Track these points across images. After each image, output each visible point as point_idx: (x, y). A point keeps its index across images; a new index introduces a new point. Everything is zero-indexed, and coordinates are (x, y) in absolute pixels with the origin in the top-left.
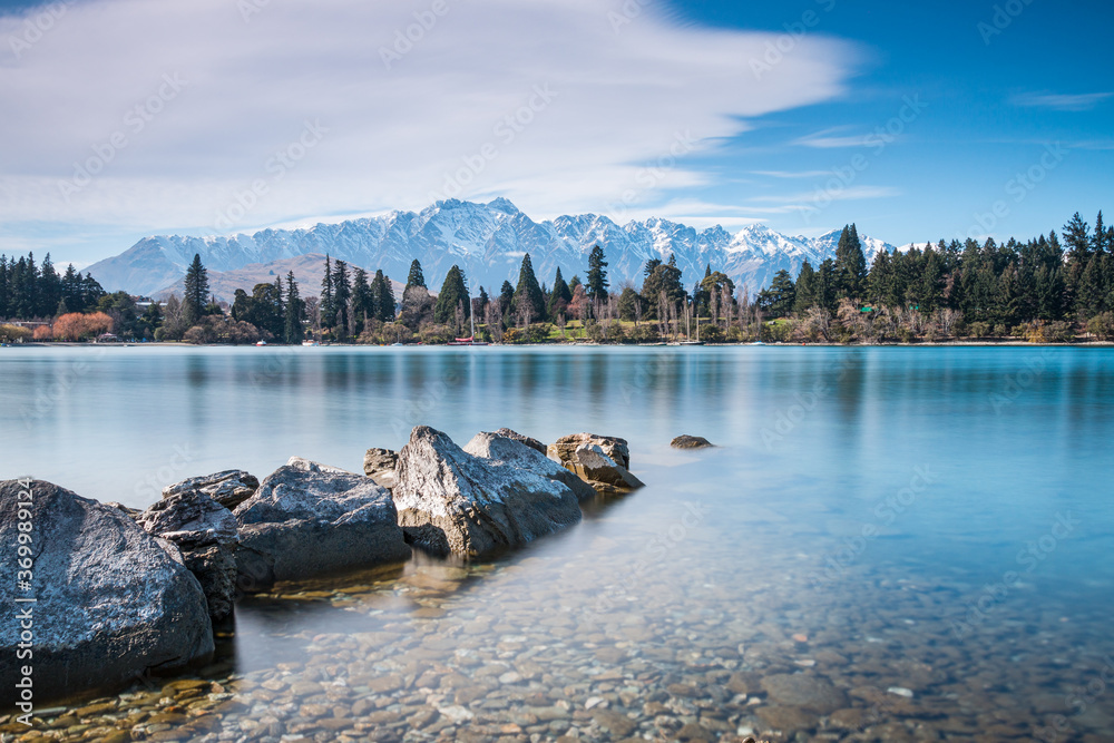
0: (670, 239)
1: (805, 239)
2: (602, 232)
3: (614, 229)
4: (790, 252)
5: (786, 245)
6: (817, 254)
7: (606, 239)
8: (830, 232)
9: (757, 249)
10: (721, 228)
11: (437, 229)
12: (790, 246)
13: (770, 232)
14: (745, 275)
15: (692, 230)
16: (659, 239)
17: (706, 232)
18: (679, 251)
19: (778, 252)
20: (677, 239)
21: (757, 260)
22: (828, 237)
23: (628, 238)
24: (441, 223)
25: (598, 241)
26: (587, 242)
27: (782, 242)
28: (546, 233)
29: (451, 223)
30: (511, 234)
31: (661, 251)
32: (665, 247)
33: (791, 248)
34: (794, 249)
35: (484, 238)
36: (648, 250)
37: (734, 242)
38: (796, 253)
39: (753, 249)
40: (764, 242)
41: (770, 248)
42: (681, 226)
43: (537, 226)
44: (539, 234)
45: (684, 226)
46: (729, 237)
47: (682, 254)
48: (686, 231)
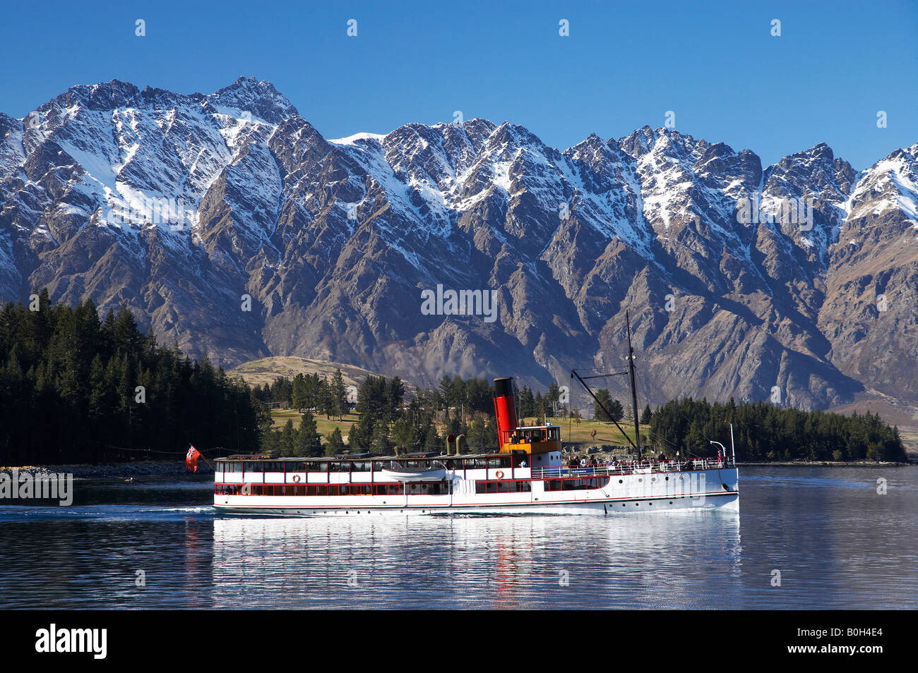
0: (686, 185)
2: (506, 167)
3: (539, 158)
7: (517, 186)
10: (828, 153)
11: (67, 159)
14: (885, 277)
15: (752, 160)
16: (661, 182)
17: (789, 161)
18: (713, 214)
20: (711, 183)
23: (576, 183)
24: (82, 145)
25: (497, 192)
26: (468, 192)
28: (359, 171)
29: (108, 145)
30: (270, 174)
31: (665, 215)
32: (675, 205)
35: (198, 184)
36: (631, 214)
37: (858, 190)
39: (910, 206)
42: (722, 149)
43: (340, 152)
44: (340, 175)
45: (729, 150)
46: (851, 176)
47: (721, 223)
48: (734, 160)
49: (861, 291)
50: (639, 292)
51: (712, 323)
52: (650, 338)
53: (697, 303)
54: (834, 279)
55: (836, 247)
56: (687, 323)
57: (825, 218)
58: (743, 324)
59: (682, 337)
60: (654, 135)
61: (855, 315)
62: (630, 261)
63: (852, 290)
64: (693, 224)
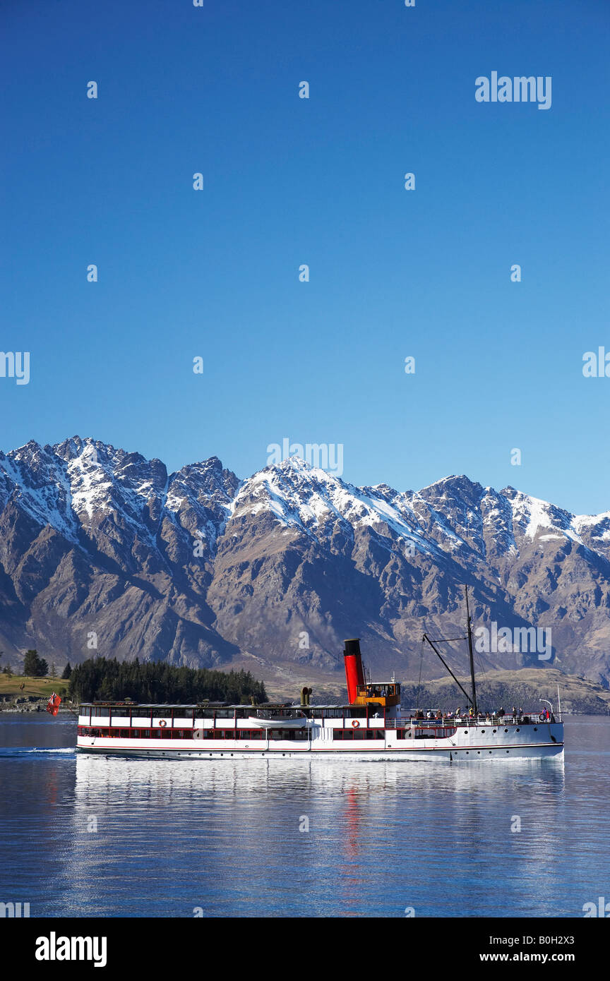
0: (107, 485)
1: (394, 493)
4: (357, 518)
5: (349, 505)
6: (415, 525)
8: (444, 479)
9: (291, 510)
10: (218, 464)
12: (358, 503)
13: (321, 476)
14: (259, 563)
15: (160, 467)
16: (87, 482)
17: (188, 469)
18: (127, 509)
19: (332, 517)
20: (126, 484)
21: (286, 533)
22: (439, 489)
23: (17, 480)
27: (341, 497)
31: (89, 508)
32: (97, 501)
33: (358, 511)
34: (365, 513)
36: (62, 506)
37: (241, 494)
38: (368, 521)
39: (279, 509)
40: (305, 497)
41: (315, 508)
42: (137, 457)
45: (142, 458)
46: (235, 483)
47: (134, 516)
48: (146, 467)
49: (241, 574)
50: (65, 570)
51: (124, 596)
52: (73, 608)
53: (112, 580)
54: (220, 564)
55: (223, 539)
56: (103, 596)
57: (213, 517)
58: (148, 598)
59: (99, 608)
60: (83, 444)
61: (235, 593)
62: (59, 545)
63: (234, 573)
64: (111, 517)
